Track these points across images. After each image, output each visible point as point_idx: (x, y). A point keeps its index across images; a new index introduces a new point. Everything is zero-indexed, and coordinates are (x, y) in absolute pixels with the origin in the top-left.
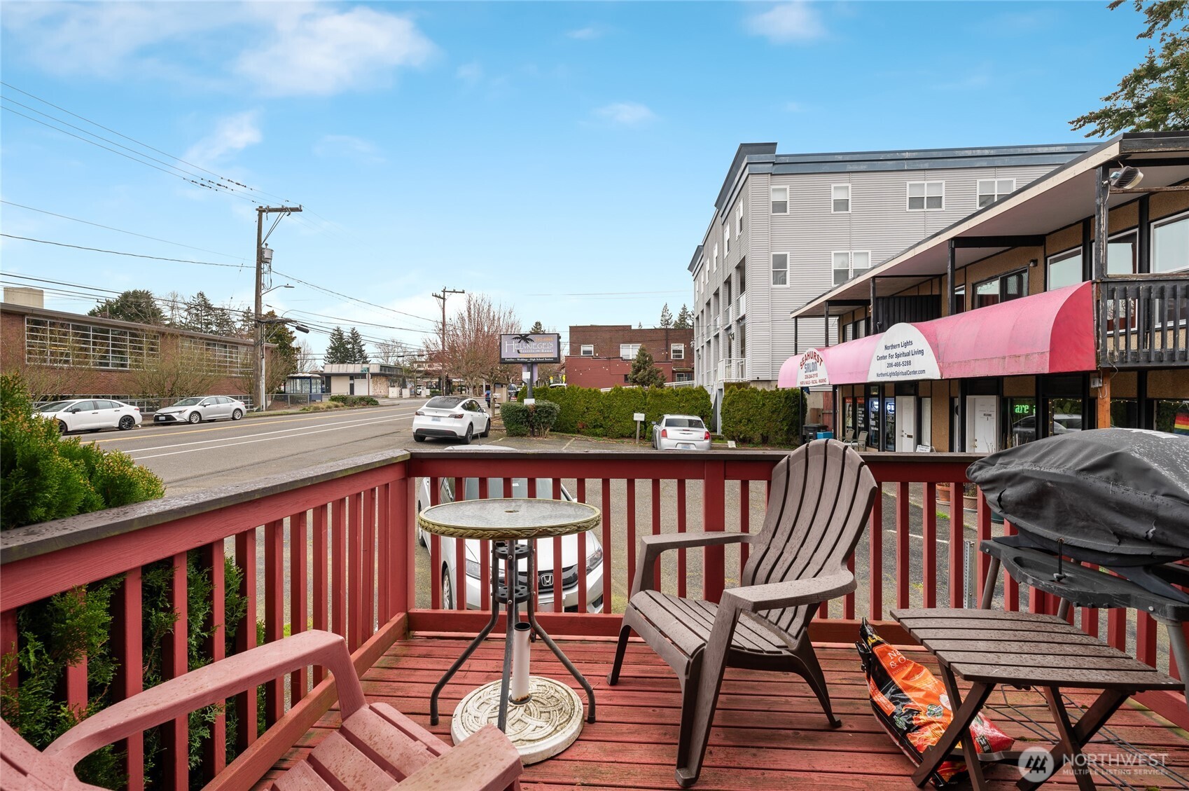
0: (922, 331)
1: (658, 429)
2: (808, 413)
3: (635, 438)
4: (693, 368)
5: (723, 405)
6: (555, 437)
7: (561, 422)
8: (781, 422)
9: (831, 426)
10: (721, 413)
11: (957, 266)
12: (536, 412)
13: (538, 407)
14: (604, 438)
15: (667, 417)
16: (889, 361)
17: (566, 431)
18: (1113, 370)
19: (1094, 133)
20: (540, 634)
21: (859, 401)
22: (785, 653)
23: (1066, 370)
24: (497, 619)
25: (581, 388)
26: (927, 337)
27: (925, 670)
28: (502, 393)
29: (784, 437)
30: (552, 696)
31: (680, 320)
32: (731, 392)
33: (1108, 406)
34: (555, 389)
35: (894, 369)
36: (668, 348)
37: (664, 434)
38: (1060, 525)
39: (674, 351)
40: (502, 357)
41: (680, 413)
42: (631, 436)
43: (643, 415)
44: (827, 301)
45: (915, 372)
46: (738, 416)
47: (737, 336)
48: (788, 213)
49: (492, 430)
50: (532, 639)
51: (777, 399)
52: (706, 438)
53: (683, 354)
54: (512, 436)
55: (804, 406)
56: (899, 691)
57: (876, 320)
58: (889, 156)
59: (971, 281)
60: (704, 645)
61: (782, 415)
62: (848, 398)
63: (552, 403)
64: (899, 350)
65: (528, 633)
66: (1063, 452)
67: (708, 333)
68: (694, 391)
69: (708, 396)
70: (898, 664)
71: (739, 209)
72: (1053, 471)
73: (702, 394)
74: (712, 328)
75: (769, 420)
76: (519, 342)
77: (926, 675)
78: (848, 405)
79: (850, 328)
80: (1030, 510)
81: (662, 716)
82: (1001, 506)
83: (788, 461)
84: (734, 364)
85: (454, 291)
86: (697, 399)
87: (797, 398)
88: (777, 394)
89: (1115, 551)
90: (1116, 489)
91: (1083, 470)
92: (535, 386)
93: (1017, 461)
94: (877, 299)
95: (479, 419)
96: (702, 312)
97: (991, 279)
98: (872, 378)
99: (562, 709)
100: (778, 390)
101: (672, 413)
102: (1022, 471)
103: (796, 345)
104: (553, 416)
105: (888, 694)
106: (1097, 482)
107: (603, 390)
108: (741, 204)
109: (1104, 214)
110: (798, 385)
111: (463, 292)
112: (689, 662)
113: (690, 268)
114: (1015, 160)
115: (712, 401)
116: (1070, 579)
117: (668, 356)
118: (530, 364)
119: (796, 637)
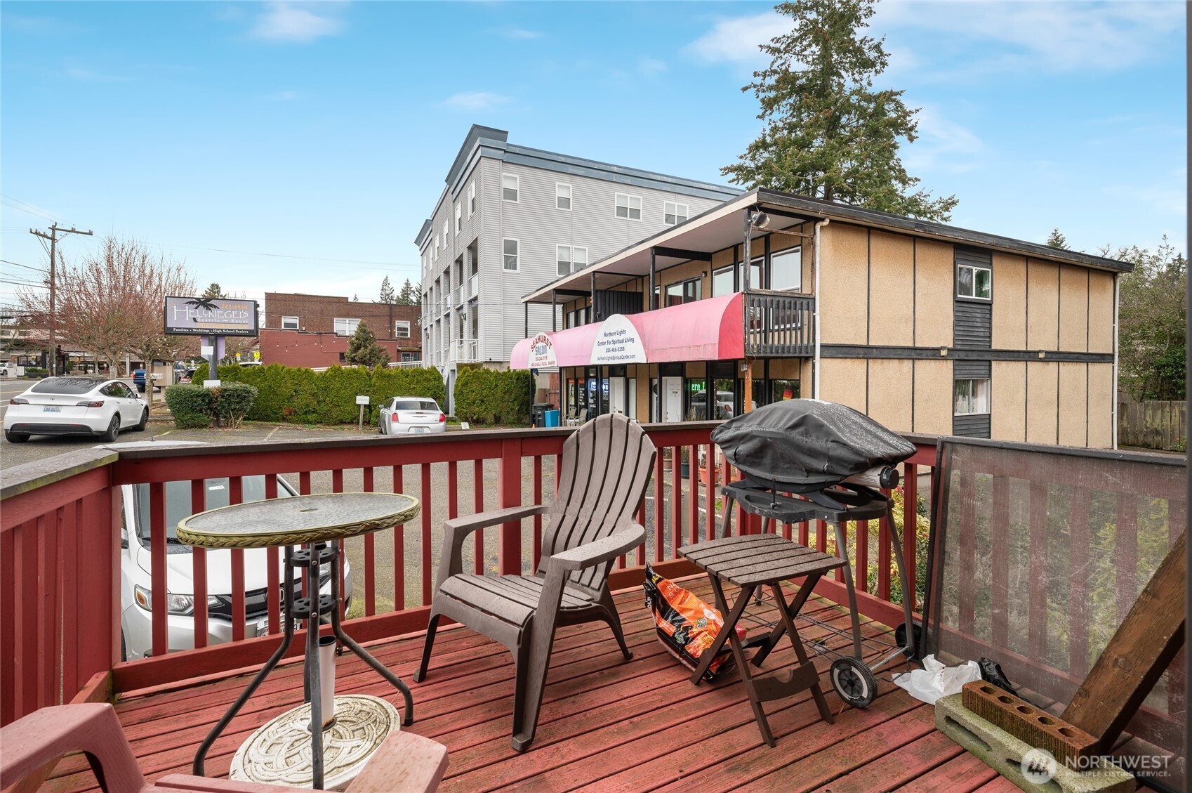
0: (633, 322)
1: (387, 413)
2: (536, 394)
3: (358, 423)
4: (421, 348)
5: (456, 386)
6: (251, 427)
7: (259, 409)
8: (513, 402)
9: (557, 404)
10: (455, 395)
11: (656, 269)
12: (223, 396)
13: (225, 390)
14: (318, 425)
15: (397, 399)
16: (607, 346)
17: (266, 418)
18: (753, 358)
19: (733, 180)
20: (348, 645)
21: (580, 382)
22: (594, 605)
23: (728, 358)
24: (292, 640)
25: (287, 368)
26: (637, 327)
27: (691, 594)
28: (164, 372)
29: (516, 416)
30: (361, 711)
31: (402, 295)
32: (465, 372)
33: (750, 385)
34: (249, 367)
35: (611, 354)
36: (392, 326)
37: (395, 418)
38: (773, 469)
39: (399, 329)
40: (168, 326)
41: (411, 395)
42: (353, 421)
43: (368, 398)
44: (554, 289)
45: (627, 357)
46: (472, 397)
47: (469, 317)
48: (518, 202)
49: (151, 421)
50: (339, 653)
51: (509, 380)
52: (441, 421)
53: (409, 332)
54: (185, 428)
55: (534, 385)
56: (678, 614)
57: (596, 310)
58: (601, 167)
59: (664, 283)
60: (532, 612)
61: (513, 396)
62: (571, 378)
63: (247, 385)
64: (616, 338)
65: (333, 647)
66: (775, 417)
67: (438, 313)
68: (426, 372)
69: (440, 378)
70: (675, 593)
71: (471, 189)
72: (771, 430)
73: (434, 374)
74: (442, 308)
75: (502, 401)
76: (196, 308)
77: (691, 598)
78: (570, 385)
79: (572, 316)
80: (755, 460)
81: (481, 696)
82: (736, 459)
83: (577, 435)
84: (466, 344)
85: (73, 231)
86: (429, 380)
87: (526, 380)
88: (508, 375)
89: (806, 482)
90: (807, 440)
91: (788, 428)
92: (220, 365)
93: (746, 425)
94: (596, 291)
95: (131, 408)
96: (431, 289)
97: (677, 283)
98: (594, 361)
99: (376, 720)
100: (509, 371)
101: (403, 395)
102: (752, 431)
103: (526, 328)
104: (249, 401)
105: (670, 619)
106: (796, 435)
107: (316, 370)
108: (473, 185)
109: (748, 242)
110: (529, 367)
111: (90, 234)
112: (520, 631)
113: (417, 242)
114: (688, 191)
115: (445, 382)
116: (780, 506)
117: (392, 334)
118: (214, 337)
119: (599, 590)
